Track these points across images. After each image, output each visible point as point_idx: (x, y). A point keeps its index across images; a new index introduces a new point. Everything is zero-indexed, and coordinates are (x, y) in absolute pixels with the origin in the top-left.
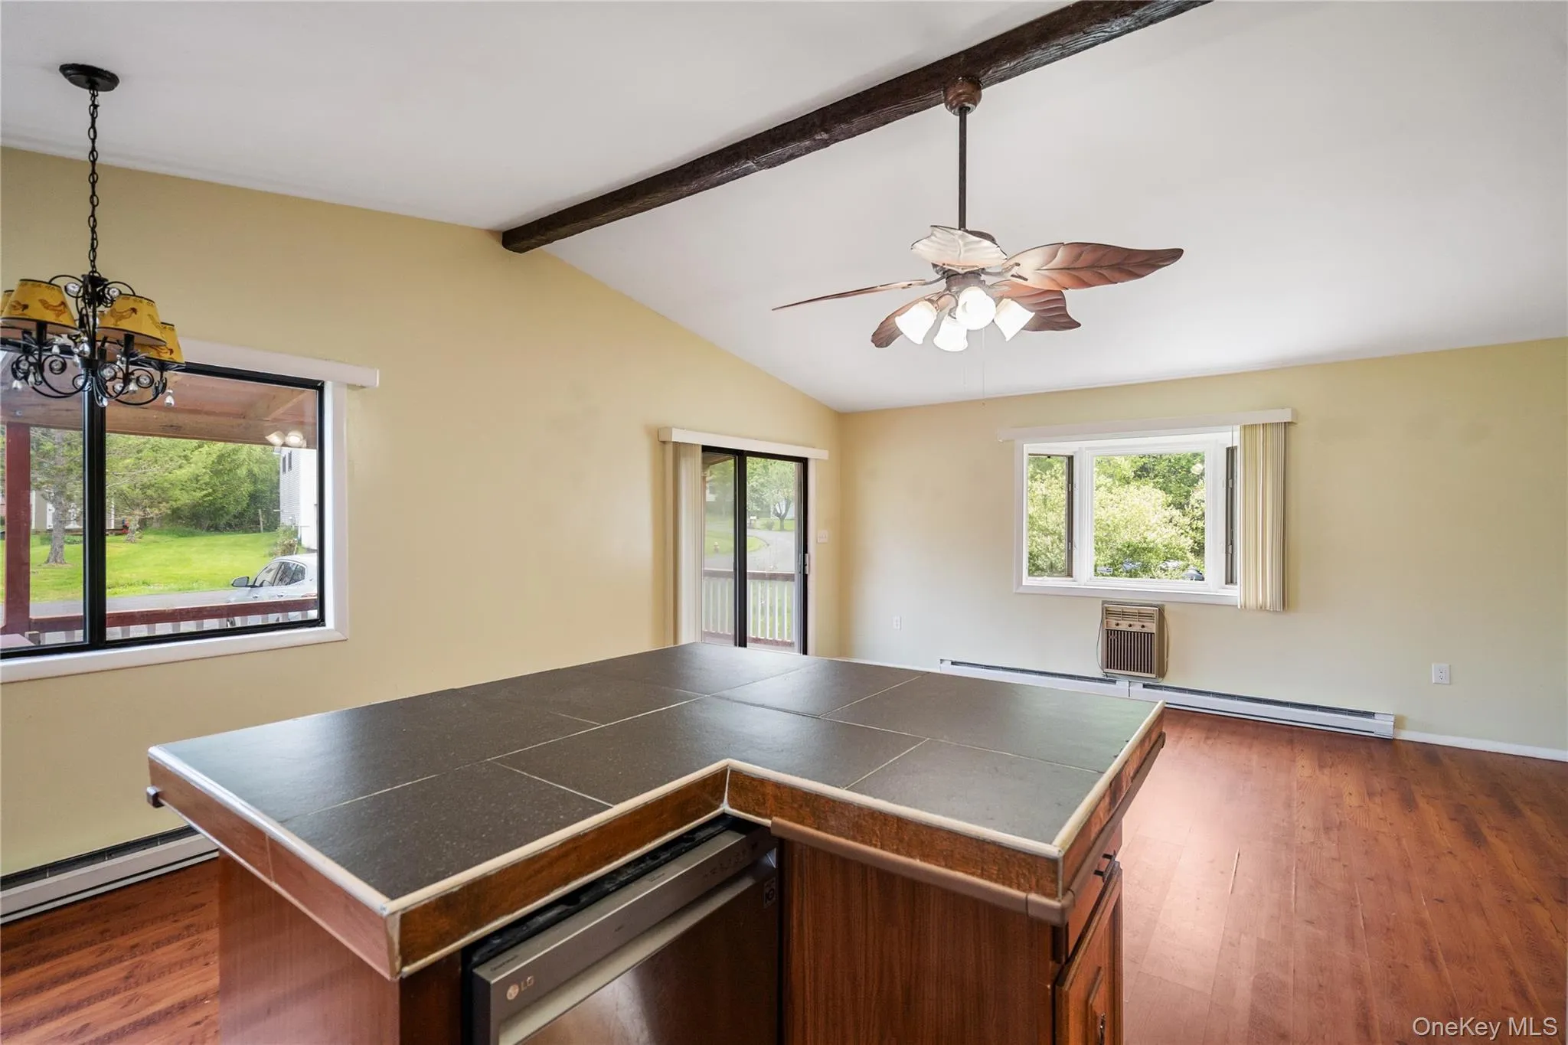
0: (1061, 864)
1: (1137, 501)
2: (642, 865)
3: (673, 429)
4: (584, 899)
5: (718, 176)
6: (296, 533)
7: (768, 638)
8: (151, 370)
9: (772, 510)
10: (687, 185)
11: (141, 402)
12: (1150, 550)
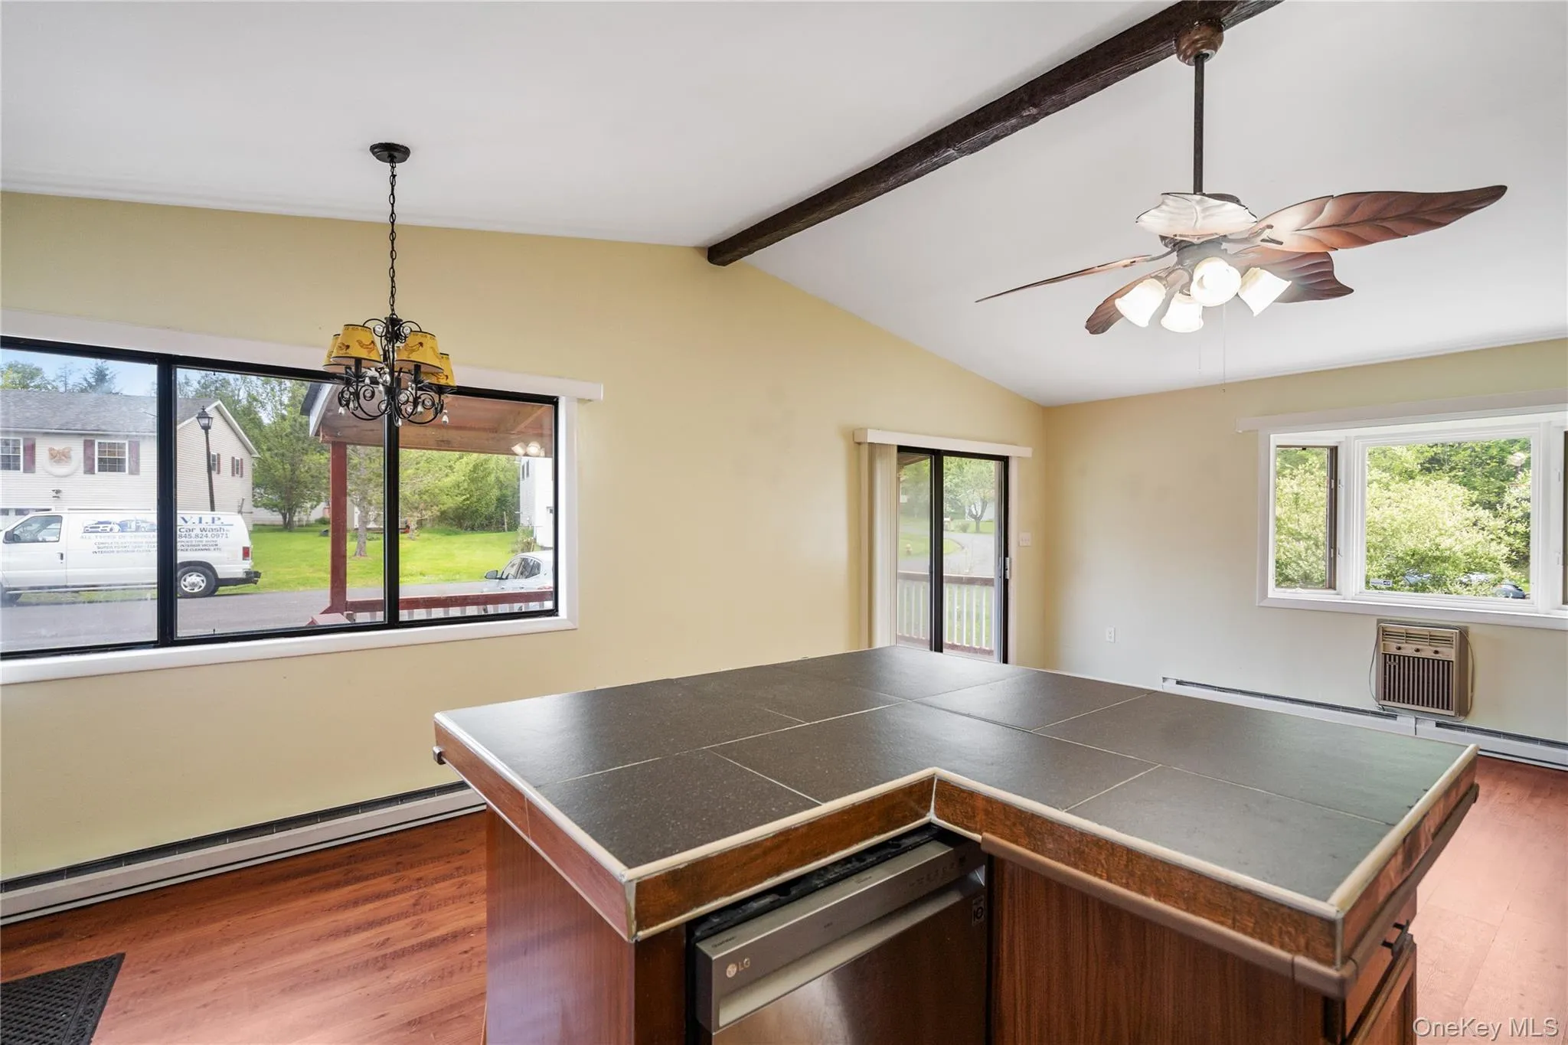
0: (1339, 928)
1: (1424, 500)
2: (849, 866)
3: (869, 430)
4: (794, 892)
5: (917, 168)
6: (532, 532)
7: (965, 644)
8: (432, 393)
9: (967, 511)
10: (885, 181)
11: (423, 421)
12: (1445, 560)
